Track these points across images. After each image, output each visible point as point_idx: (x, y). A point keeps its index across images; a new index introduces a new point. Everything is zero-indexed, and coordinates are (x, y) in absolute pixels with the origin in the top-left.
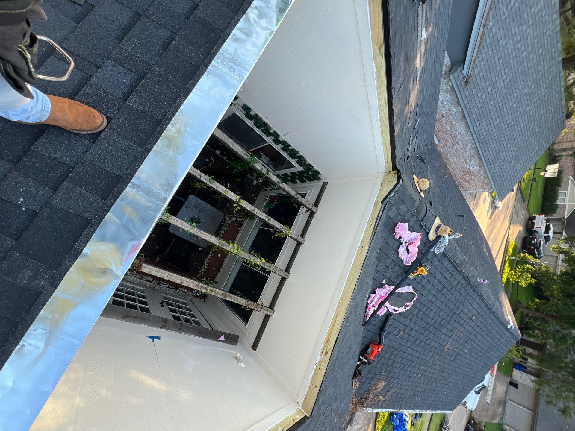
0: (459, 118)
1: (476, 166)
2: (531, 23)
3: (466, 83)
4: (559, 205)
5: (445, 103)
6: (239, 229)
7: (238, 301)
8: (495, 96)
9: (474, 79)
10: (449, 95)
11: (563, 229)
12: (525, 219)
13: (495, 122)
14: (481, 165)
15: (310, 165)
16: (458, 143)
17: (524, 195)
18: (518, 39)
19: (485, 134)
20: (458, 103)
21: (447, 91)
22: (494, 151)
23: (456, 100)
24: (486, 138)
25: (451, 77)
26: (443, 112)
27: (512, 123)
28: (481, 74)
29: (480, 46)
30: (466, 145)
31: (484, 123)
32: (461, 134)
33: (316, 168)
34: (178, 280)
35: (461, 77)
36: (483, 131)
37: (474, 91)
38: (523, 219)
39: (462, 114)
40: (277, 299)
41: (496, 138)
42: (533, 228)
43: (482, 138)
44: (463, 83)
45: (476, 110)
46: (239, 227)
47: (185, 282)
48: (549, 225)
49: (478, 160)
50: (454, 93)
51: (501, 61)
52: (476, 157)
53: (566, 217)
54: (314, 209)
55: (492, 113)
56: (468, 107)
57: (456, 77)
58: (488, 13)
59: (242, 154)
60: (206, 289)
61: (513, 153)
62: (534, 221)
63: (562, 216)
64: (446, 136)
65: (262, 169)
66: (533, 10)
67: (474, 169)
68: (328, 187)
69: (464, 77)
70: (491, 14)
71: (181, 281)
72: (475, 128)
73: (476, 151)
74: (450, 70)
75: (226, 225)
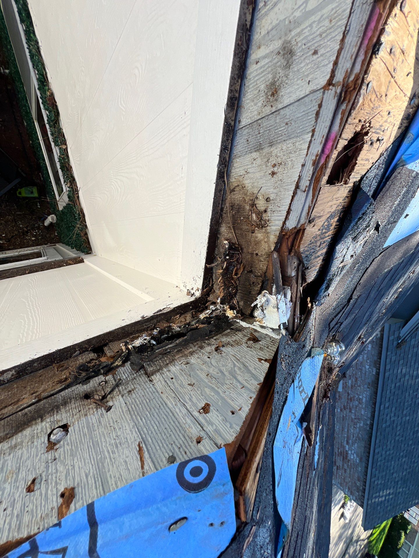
14: (365, 460)
16: (350, 409)
19: (388, 424)
36: (388, 418)
37: (401, 362)
39: (374, 378)
49: (364, 450)
50: (379, 347)
67: (353, 457)
69: (399, 338)
72: (382, 406)
73: (368, 437)
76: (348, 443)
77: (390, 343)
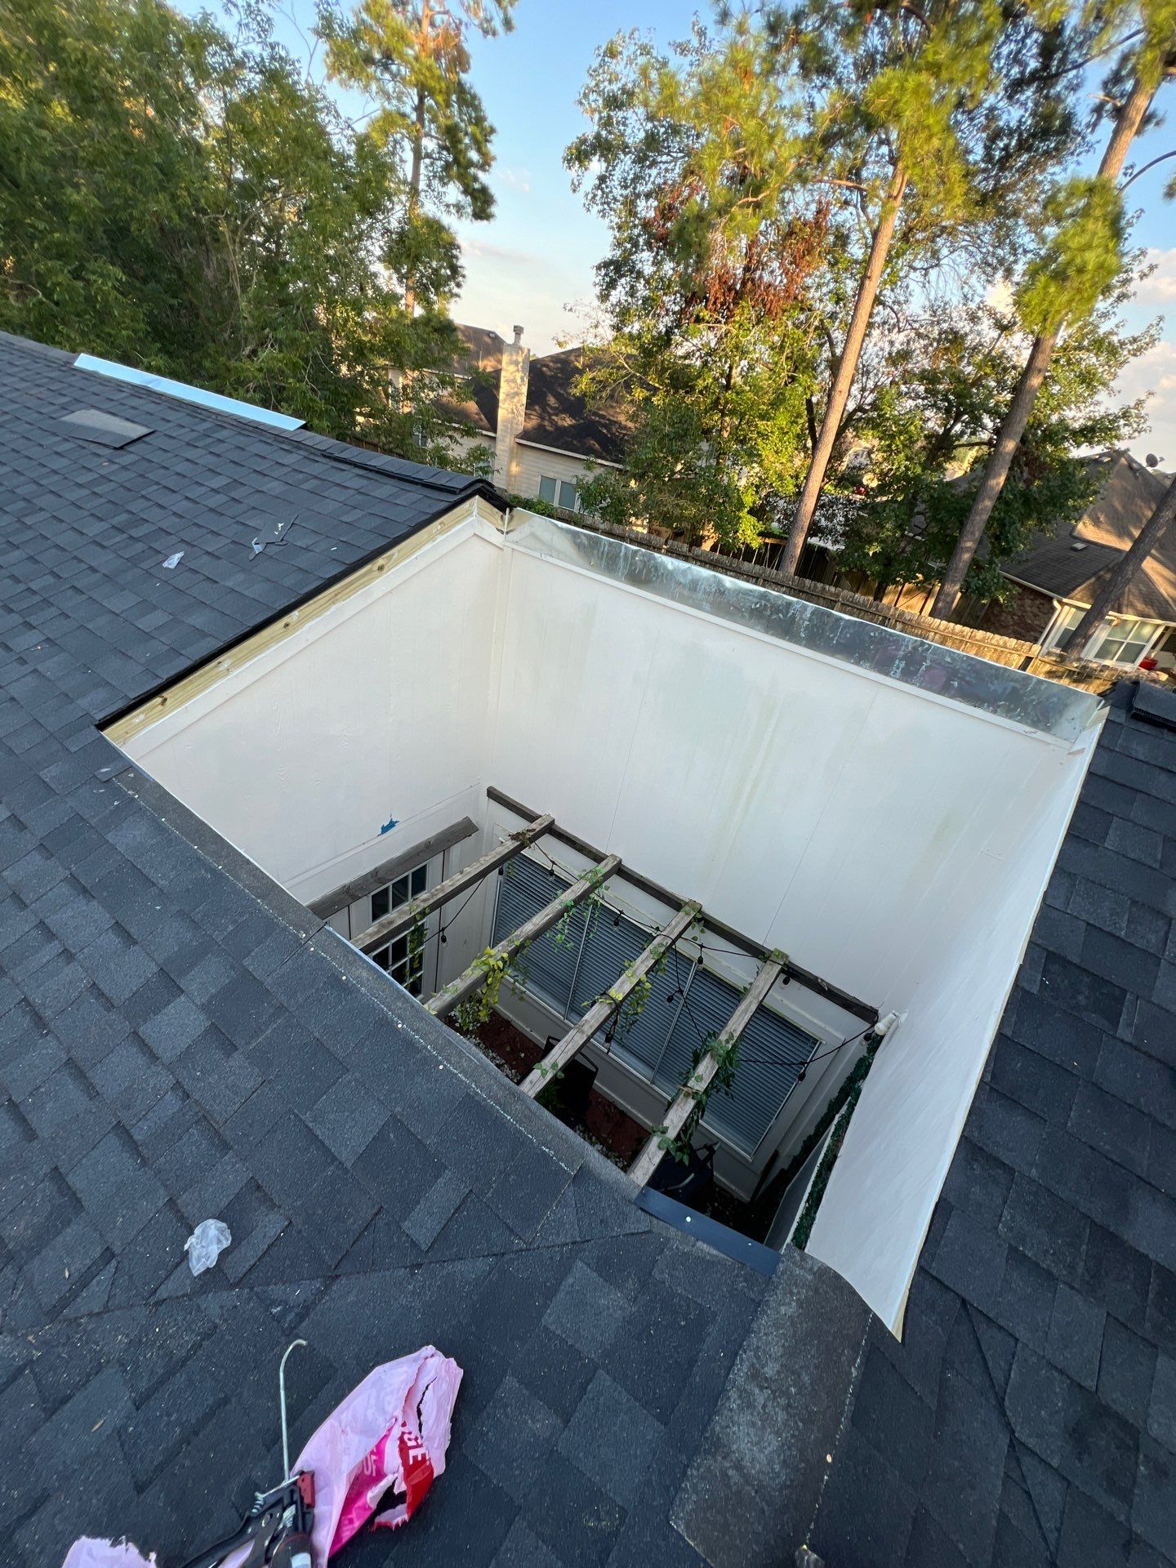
60: (424, 901)
65: (700, 1079)
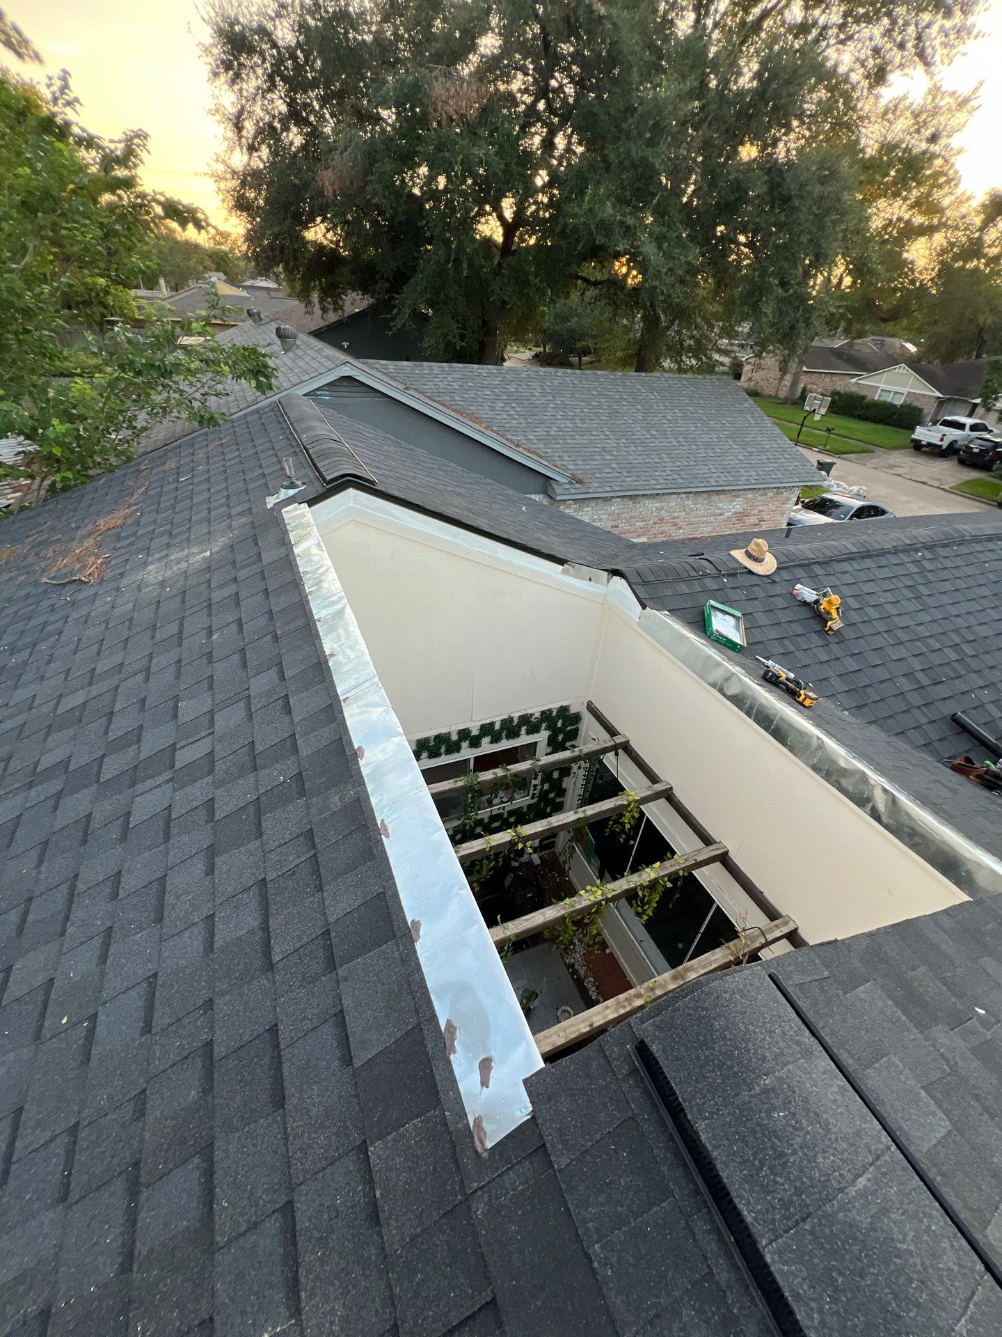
0: (631, 506)
1: (733, 501)
2: (550, 398)
3: (579, 482)
4: (905, 401)
5: (596, 517)
6: (608, 951)
7: (710, 963)
8: (624, 453)
9: (580, 472)
10: (586, 509)
11: (966, 401)
12: (913, 456)
13: (666, 460)
14: (734, 493)
15: (543, 713)
16: (674, 518)
17: (857, 450)
18: (561, 413)
19: (676, 477)
20: (605, 499)
21: (580, 509)
22: (714, 470)
23: (600, 501)
24: (684, 476)
25: (558, 498)
26: (610, 524)
27: (681, 440)
28: (580, 462)
29: (540, 456)
30: (684, 507)
31: (657, 473)
32: (659, 510)
33: (554, 706)
34: (582, 1025)
35: (567, 486)
36: (670, 478)
37: (598, 475)
38: (912, 459)
39: (626, 500)
40: (764, 897)
41: (692, 463)
42: (941, 446)
43: (681, 481)
44: (578, 486)
45: (628, 479)
46: (604, 951)
47: (595, 1019)
48: (945, 421)
49: (722, 497)
50: (587, 502)
51: (577, 437)
52: (715, 497)
53: (938, 394)
54: (619, 740)
55: (647, 461)
56: (617, 488)
57: (563, 492)
58: (507, 439)
59: (453, 786)
60: (639, 996)
61: (736, 446)
62: (923, 443)
63: (933, 400)
64: (654, 530)
65: (494, 773)
66: (537, 394)
67: (738, 505)
68: (596, 704)
69: (570, 483)
70: (509, 437)
71: (589, 1023)
72: (657, 487)
73: (704, 495)
74: (551, 497)
75: (582, 972)
76: (720, 514)
77: (578, 491)
